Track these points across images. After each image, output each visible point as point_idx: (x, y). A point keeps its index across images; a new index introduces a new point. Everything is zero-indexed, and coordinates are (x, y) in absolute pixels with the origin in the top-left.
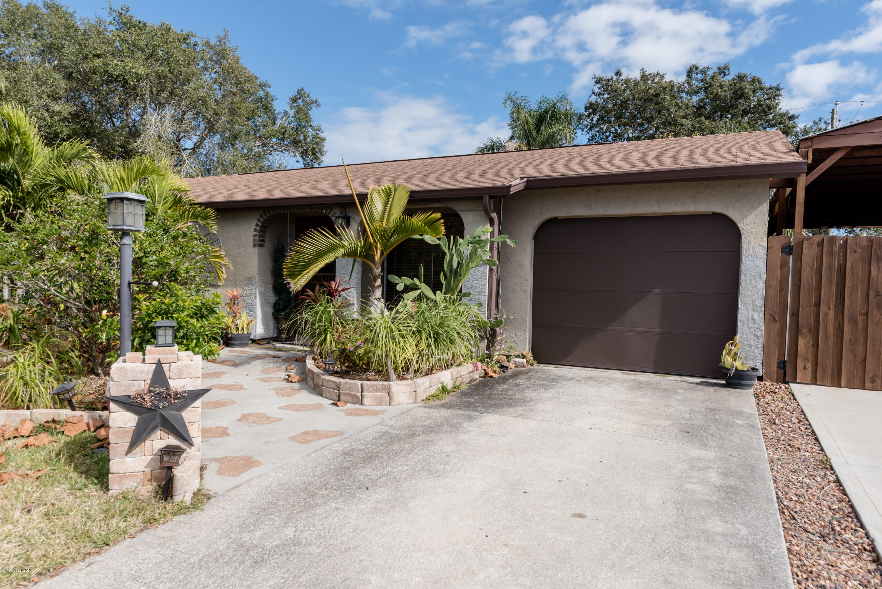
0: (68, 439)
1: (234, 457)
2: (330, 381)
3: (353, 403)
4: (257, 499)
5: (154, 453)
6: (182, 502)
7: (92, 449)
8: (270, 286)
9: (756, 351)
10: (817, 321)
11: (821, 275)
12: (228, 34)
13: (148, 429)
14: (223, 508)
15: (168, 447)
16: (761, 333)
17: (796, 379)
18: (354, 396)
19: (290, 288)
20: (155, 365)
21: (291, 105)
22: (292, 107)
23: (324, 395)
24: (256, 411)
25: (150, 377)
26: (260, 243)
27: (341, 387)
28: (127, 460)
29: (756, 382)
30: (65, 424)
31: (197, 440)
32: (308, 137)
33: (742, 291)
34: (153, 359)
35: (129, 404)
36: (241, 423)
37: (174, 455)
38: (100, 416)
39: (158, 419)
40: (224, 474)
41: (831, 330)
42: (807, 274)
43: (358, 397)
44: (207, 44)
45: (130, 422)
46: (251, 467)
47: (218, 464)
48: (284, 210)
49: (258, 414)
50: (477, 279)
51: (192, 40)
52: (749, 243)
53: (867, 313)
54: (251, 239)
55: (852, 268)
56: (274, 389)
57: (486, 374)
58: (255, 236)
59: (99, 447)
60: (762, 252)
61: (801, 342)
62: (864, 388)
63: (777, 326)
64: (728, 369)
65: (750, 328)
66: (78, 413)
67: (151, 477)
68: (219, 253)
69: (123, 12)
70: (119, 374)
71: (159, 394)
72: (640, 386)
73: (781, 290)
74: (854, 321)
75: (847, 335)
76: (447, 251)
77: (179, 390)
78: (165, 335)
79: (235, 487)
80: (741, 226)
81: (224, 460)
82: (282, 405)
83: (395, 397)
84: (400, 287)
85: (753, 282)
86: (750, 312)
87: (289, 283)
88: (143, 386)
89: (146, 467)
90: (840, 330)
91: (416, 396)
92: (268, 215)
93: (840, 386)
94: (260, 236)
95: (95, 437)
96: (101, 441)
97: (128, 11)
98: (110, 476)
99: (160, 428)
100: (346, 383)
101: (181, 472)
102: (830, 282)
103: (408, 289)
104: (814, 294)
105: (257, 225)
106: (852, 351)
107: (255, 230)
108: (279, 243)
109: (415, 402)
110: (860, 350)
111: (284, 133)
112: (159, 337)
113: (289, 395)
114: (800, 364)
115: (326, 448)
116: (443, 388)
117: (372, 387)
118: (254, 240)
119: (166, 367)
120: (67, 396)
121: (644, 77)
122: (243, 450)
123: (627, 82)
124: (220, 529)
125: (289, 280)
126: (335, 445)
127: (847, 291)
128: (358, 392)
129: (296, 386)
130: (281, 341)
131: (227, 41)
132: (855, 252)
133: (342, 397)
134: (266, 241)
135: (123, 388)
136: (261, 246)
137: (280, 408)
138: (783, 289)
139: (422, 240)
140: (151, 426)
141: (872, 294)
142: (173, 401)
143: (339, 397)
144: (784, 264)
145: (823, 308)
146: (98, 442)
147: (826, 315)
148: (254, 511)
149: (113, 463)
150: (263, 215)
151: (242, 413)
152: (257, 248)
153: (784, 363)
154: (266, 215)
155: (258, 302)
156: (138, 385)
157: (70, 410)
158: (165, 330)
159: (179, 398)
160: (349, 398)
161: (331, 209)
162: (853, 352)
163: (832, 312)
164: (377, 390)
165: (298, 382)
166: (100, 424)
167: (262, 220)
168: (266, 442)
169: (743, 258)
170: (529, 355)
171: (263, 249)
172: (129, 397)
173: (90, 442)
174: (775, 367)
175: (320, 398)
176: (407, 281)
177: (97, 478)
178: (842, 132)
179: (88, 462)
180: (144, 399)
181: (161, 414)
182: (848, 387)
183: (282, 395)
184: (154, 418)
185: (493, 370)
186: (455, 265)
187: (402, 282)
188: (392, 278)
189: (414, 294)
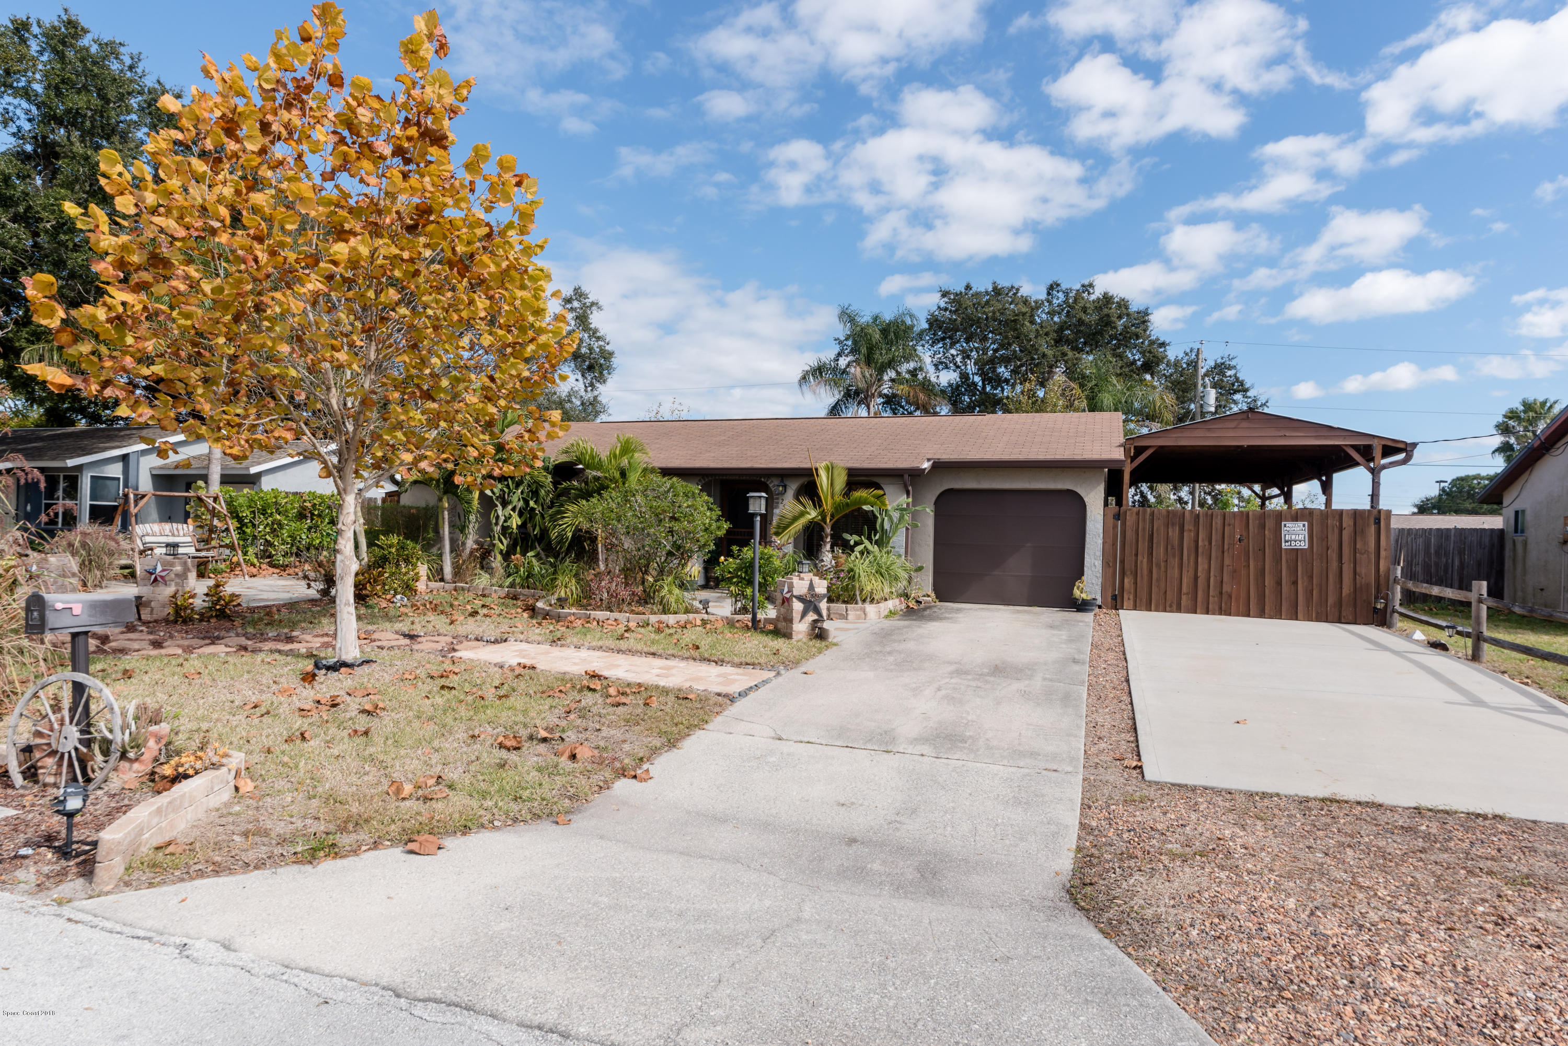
3: (840, 619)
5: (809, 623)
9: (1096, 587)
10: (1136, 566)
11: (1138, 535)
16: (1100, 575)
17: (1123, 606)
29: (1097, 610)
33: (1087, 546)
41: (1145, 572)
42: (1130, 534)
43: (843, 615)
50: (897, 538)
52: (1092, 512)
53: (1167, 561)
55: (1157, 529)
57: (909, 605)
60: (1100, 518)
61: (1126, 580)
62: (1165, 611)
63: (1111, 570)
64: (1077, 599)
65: (1093, 572)
67: (808, 634)
72: (1019, 612)
74: (1158, 566)
75: (1155, 576)
76: (879, 515)
80: (1086, 500)
83: (867, 614)
84: (852, 542)
85: (1095, 539)
86: (1093, 560)
90: (1151, 572)
91: (879, 613)
93: (1150, 610)
100: (835, 606)
102: (1144, 539)
103: (856, 544)
104: (1134, 548)
109: (879, 618)
110: (1163, 585)
114: (1126, 596)
116: (891, 610)
117: (853, 608)
127: (1154, 546)
132: (1159, 519)
133: (832, 616)
138: (1113, 544)
141: (1169, 547)
144: (1115, 527)
145: (1140, 558)
147: (1142, 562)
153: (1115, 595)
160: (837, 616)
162: (1158, 587)
163: (1145, 560)
164: (857, 610)
169: (1088, 522)
170: (933, 595)
174: (1110, 599)
176: (856, 537)
182: (1156, 611)
185: (912, 604)
186: (887, 526)
187: (853, 538)
188: (847, 536)
189: (860, 548)
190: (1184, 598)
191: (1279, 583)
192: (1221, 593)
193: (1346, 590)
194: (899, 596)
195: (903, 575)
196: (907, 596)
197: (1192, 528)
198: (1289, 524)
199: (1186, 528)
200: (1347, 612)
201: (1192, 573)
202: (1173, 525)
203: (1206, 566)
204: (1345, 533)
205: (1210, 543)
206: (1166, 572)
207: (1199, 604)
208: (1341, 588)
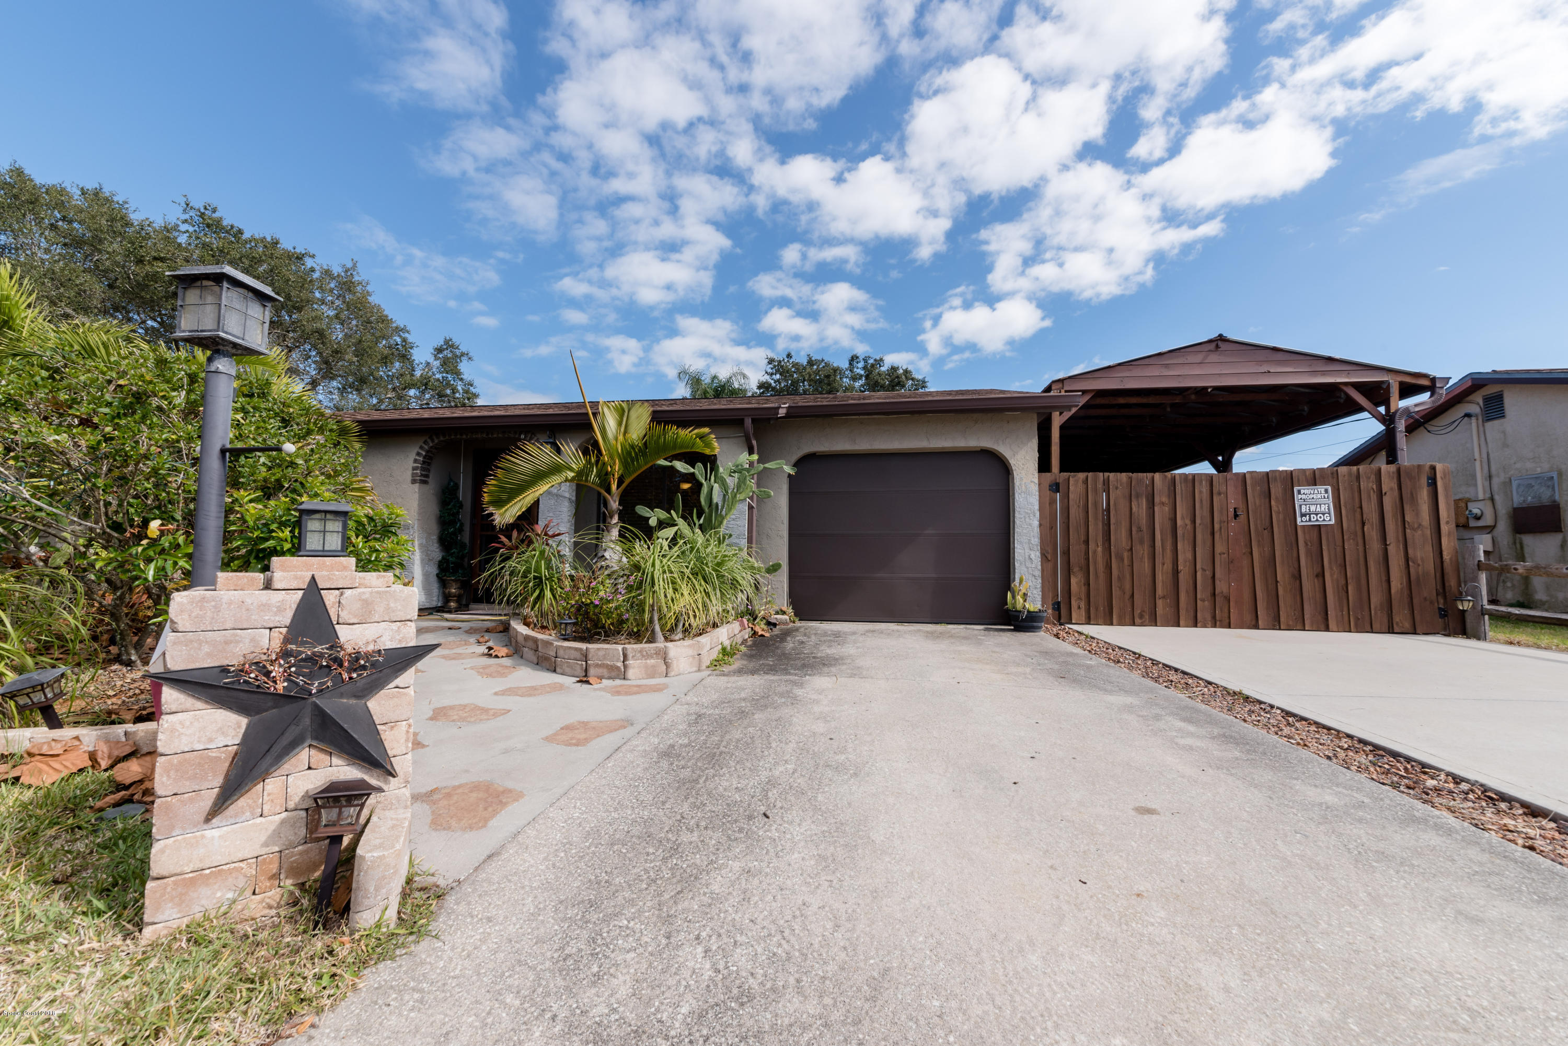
0: (28, 795)
1: (455, 788)
2: (570, 648)
3: (609, 678)
4: (557, 878)
5: (291, 805)
6: (378, 926)
7: (101, 810)
8: (435, 537)
9: (1035, 592)
10: (1087, 559)
11: (1087, 512)
12: (358, 265)
13: (277, 749)
14: (489, 920)
15: (333, 787)
16: (1038, 573)
17: (1071, 619)
18: (612, 668)
19: (493, 520)
20: (301, 593)
21: (435, 356)
22: (436, 358)
23: (558, 670)
24: (457, 703)
25: (287, 621)
26: (422, 478)
27: (590, 656)
28: (209, 833)
29: (1044, 624)
30: (28, 759)
31: (402, 763)
32: (458, 391)
33: (1018, 530)
34: (296, 578)
35: (225, 688)
36: (439, 723)
37: (350, 805)
38: (126, 733)
39: (307, 721)
40: (449, 828)
41: (1101, 568)
42: (1075, 512)
43: (618, 668)
44: (327, 273)
45: (224, 734)
46: (503, 804)
47: (426, 807)
48: (461, 435)
49: (464, 707)
50: (734, 520)
51: (309, 263)
52: (1021, 479)
53: (1131, 549)
54: (409, 473)
55: (1115, 504)
56: (472, 668)
57: (755, 633)
58: (414, 469)
59: (117, 805)
60: (1035, 489)
61: (1074, 581)
62: (1134, 624)
63: (1050, 565)
64: (1020, 612)
65: (1027, 568)
66: (67, 733)
67: (280, 868)
68: (362, 485)
69: (207, 212)
70: (197, 612)
71: (312, 660)
73: (1051, 528)
74: (1120, 557)
75: (1115, 572)
76: (703, 481)
77: (363, 650)
78: (325, 532)
79: (490, 857)
80: (1012, 462)
81: (436, 797)
82: (497, 690)
83: (674, 665)
84: (653, 522)
85: (1027, 520)
86: (1027, 551)
87: (491, 514)
88: (265, 643)
89: (266, 844)
90: (1109, 567)
91: (700, 661)
92: (436, 441)
93: (1111, 624)
94: (422, 469)
95: (111, 780)
96: (126, 787)
97: (214, 211)
98: (150, 885)
99: (309, 742)
100: (598, 649)
101: (376, 848)
102: (1096, 518)
103: (662, 525)
104: (1083, 531)
105: (418, 454)
106: (1120, 588)
107: (415, 461)
108: (451, 480)
109: (699, 670)
110: (1128, 586)
111: (426, 384)
112: (309, 534)
113: (502, 675)
114: (1074, 603)
115: (623, 749)
116: (724, 649)
117: (640, 652)
118: (413, 475)
119: (330, 598)
120: (38, 697)
121: (811, 362)
122: (467, 771)
123: (795, 365)
124: (509, 988)
125: (491, 509)
126: (634, 743)
127: (1112, 527)
128: (618, 660)
129: (507, 662)
130: (450, 612)
131: (354, 273)
132: (1117, 488)
133: (592, 671)
134: (431, 476)
135: (206, 649)
136: (424, 482)
137: (496, 694)
138: (1052, 527)
139: (672, 467)
140: (285, 741)
141: (1134, 529)
142: (345, 676)
143: (586, 671)
144: (1053, 502)
145: (1092, 546)
146: (118, 791)
147: (1095, 552)
148: (570, 913)
149: (162, 851)
150: (429, 441)
151: (433, 706)
152: (417, 485)
153: (1058, 603)
154: (433, 441)
155: (417, 557)
156: (253, 640)
157: (46, 729)
158: (325, 520)
159: (364, 668)
160: (604, 672)
161: (533, 434)
163: (1100, 549)
164: (649, 656)
165: (507, 656)
166: (128, 750)
167: (426, 447)
168: (506, 751)
169: (1016, 495)
170: (791, 610)
171: (425, 487)
172: (224, 670)
173: (94, 794)
174: (1052, 609)
175: (554, 675)
176: (661, 514)
177: (103, 892)
178: (1089, 376)
179: (80, 846)
180: (267, 674)
181: (316, 706)
182: (1119, 625)
183: (490, 675)
184: (295, 719)
185: (761, 628)
186: (717, 498)
187: (654, 516)
188: (642, 510)
189: (669, 532)
190: (1160, 603)
191: (1298, 576)
192: (1214, 594)
193: (1397, 583)
194: (740, 615)
195: (745, 579)
196: (753, 616)
197: (1165, 499)
198: (1305, 490)
199: (1157, 500)
200: (1401, 617)
201: (1168, 566)
202: (1138, 496)
203: (1189, 556)
204: (1387, 501)
205: (1194, 522)
206: (1132, 565)
207: (1183, 612)
208: (1388, 581)
